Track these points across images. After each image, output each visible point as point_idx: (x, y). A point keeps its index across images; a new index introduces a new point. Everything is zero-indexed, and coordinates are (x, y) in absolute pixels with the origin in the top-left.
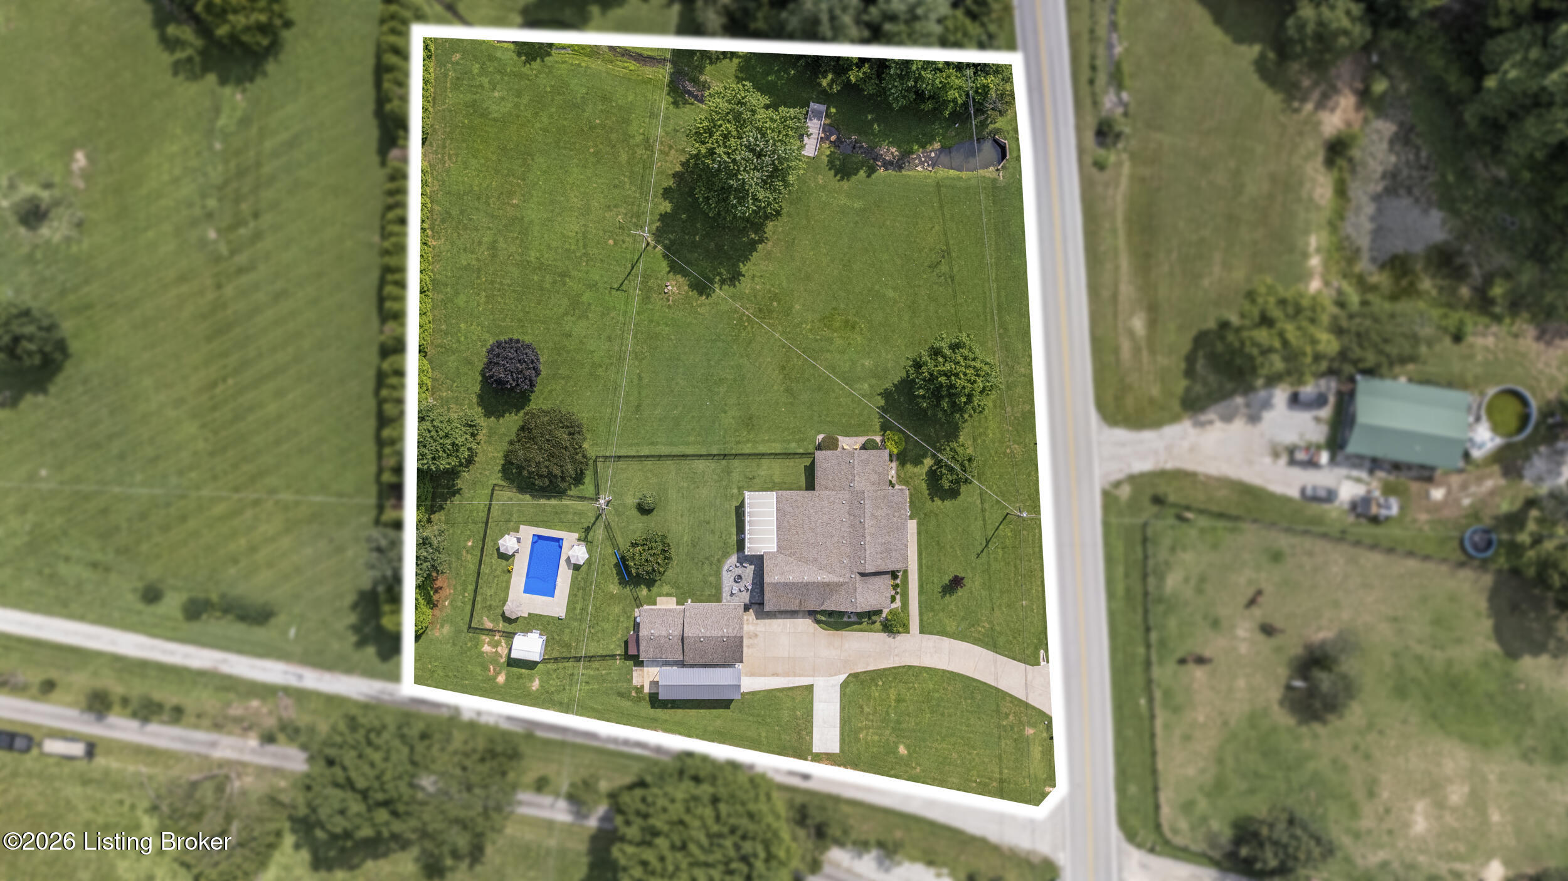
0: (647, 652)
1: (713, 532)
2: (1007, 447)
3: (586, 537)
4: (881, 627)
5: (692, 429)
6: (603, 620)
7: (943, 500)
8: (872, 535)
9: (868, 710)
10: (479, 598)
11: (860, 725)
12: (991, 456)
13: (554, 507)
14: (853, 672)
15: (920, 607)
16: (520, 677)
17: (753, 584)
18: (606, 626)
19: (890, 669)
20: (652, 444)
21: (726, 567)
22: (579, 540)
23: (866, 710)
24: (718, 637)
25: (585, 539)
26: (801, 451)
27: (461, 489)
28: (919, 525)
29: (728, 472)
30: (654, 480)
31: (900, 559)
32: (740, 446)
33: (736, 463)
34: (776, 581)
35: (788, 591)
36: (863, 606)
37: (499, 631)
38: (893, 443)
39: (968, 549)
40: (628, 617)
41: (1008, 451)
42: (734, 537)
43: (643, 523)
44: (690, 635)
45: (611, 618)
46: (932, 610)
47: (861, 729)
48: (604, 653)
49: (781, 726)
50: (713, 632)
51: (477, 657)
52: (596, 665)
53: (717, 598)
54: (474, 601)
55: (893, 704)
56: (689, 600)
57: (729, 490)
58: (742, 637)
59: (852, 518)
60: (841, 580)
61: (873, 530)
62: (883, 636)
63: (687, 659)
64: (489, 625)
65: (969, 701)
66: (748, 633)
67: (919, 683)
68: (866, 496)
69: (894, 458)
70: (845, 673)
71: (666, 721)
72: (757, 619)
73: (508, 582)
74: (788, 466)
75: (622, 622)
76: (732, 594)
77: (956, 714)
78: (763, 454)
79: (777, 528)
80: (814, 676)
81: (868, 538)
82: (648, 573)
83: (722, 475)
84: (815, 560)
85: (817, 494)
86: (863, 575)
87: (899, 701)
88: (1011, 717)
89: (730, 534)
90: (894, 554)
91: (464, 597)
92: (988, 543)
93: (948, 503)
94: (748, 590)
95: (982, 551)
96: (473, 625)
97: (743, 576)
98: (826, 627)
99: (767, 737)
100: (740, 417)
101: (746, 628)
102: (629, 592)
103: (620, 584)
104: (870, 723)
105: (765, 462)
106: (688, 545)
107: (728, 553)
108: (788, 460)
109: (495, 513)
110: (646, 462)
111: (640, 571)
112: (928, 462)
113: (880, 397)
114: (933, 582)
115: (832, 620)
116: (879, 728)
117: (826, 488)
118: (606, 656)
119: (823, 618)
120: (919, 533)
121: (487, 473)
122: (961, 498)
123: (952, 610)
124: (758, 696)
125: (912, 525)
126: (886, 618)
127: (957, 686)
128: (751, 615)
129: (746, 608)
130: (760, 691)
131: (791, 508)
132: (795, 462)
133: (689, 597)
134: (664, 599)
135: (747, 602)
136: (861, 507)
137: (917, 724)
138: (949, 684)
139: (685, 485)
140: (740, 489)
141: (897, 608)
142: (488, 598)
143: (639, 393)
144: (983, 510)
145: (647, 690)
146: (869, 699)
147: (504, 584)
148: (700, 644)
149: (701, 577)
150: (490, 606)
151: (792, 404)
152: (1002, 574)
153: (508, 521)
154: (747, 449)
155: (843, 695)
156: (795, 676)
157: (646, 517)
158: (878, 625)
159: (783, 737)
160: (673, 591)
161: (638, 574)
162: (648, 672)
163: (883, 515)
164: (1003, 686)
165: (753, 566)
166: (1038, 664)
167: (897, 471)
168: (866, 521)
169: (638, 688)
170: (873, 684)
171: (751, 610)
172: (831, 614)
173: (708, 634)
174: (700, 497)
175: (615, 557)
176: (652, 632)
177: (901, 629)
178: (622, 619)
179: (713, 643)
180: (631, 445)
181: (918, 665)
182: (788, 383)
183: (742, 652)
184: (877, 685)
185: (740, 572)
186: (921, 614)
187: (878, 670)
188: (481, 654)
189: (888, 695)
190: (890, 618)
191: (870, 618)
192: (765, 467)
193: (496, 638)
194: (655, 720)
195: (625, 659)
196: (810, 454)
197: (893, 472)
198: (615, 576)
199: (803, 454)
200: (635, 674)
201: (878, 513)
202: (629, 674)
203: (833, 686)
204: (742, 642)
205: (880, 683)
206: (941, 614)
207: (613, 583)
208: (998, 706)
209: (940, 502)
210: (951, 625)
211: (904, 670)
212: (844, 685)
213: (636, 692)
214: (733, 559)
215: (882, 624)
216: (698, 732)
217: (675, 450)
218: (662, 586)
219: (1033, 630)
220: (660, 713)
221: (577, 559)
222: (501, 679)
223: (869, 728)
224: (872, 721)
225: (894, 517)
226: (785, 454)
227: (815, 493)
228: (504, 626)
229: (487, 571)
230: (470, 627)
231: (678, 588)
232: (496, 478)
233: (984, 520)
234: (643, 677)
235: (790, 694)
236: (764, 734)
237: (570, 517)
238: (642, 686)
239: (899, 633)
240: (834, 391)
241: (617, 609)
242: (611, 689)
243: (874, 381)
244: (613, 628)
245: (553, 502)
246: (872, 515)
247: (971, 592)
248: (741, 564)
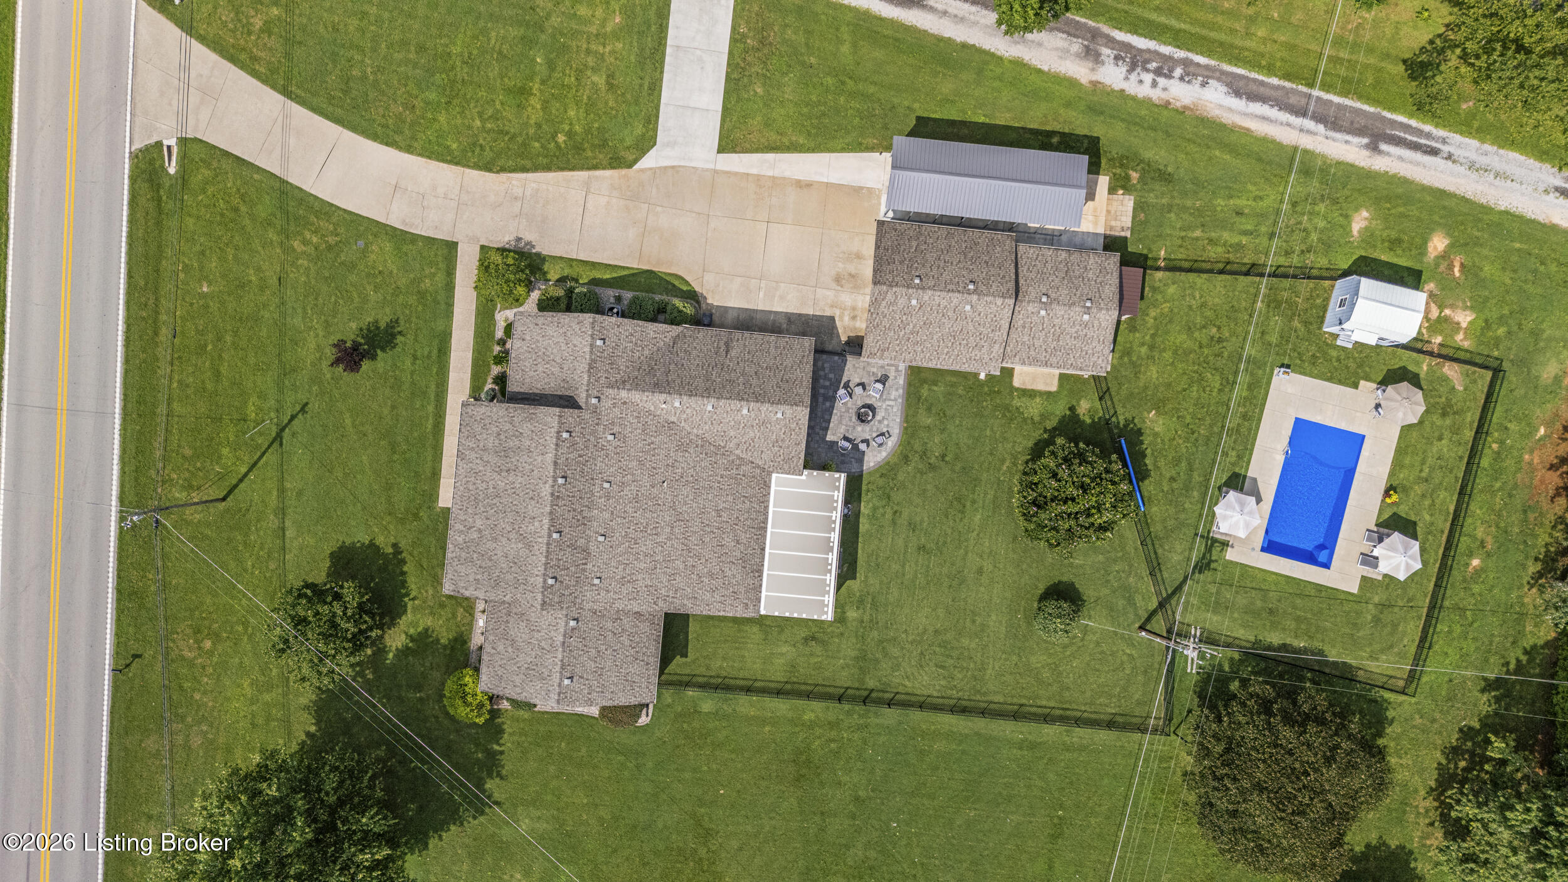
0: (1102, 270)
1: (912, 526)
2: (210, 653)
3: (1209, 549)
4: (546, 267)
5: (937, 768)
6: (1187, 352)
7: (372, 545)
8: (535, 497)
9: (595, 78)
10: (1469, 434)
11: (619, 46)
12: (250, 637)
13: (1274, 626)
14: (624, 172)
15: (450, 305)
16: (1394, 244)
17: (833, 399)
18: (1180, 338)
19: (536, 168)
20: (1033, 746)
21: (891, 443)
22: (1225, 544)
23: (600, 80)
24: (933, 288)
25: (1215, 544)
26: (690, 693)
27: (1483, 691)
28: (432, 495)
29: (863, 660)
30: (1038, 660)
31: (478, 428)
32: (831, 716)
33: (845, 680)
34: (782, 408)
35: (754, 382)
36: (577, 327)
37: (1431, 354)
38: (469, 699)
39: (324, 427)
40: (1128, 353)
41: (208, 644)
42: (865, 509)
43: (1071, 565)
44: (999, 301)
45: (1167, 355)
46: (422, 294)
47: (616, 35)
48: (1192, 276)
49: (803, 64)
50: (944, 303)
51: (1486, 300)
52: (1215, 253)
53: (918, 377)
54: (1478, 432)
55: (536, 86)
56: (982, 376)
57: (866, 618)
58: (876, 282)
59: (581, 542)
60: (624, 394)
61: (532, 509)
62: (544, 247)
63: (1009, 244)
64: (1451, 371)
65: (355, 72)
66: (857, 288)
67: (469, 127)
68: (539, 597)
69: (473, 658)
70: (642, 170)
71: (1068, 105)
72: (832, 319)
73: (1397, 464)
74: (724, 659)
75: (1143, 344)
76: (883, 380)
77: (390, 46)
78: (779, 693)
79: (765, 529)
80: (716, 171)
81: (546, 490)
82: (1083, 460)
83: (879, 656)
84: (682, 447)
85: (661, 603)
86: (568, 402)
87: (523, 92)
88: (258, 23)
89: (873, 517)
90: (491, 442)
91: (1502, 442)
92: (279, 437)
93: (362, 537)
94: (846, 386)
95: (293, 418)
96: (1489, 374)
97: (854, 418)
98: (677, 283)
99: (840, 41)
100: (822, 784)
101: (863, 300)
102: (1120, 410)
103: (1139, 432)
104: (593, 47)
105: (777, 673)
106: (974, 502)
107: (882, 475)
108: (724, 674)
109: (1412, 630)
110: (1052, 704)
111: (1101, 465)
112: (396, 639)
113: (497, 796)
114: (415, 358)
115: (658, 297)
116: (575, 34)
117: (638, 614)
118: (1190, 270)
119: (678, 303)
120: (436, 475)
121: (1418, 721)
122: (329, 548)
123: (377, 288)
124: (849, 139)
125: (445, 498)
126: (530, 286)
127: (381, 111)
128: (846, 328)
129: (856, 345)
130: (843, 150)
131: (729, 573)
132: (708, 668)
133: (981, 384)
134: (1041, 386)
135: (851, 360)
136: (554, 571)
137: (484, 32)
138: (400, 118)
139: (965, 642)
140: (840, 617)
141: (504, 308)
142: (1447, 434)
143: (1050, 868)
144: (282, 512)
145: (1103, 181)
146: (591, 106)
147: (1407, 461)
148: (974, 276)
149: (951, 427)
150: (1444, 415)
151: (701, 802)
152: (252, 360)
153: (1384, 606)
154: (814, 710)
155: (652, 120)
156: (758, 178)
157: (1065, 579)
158: (553, 276)
159: (801, 38)
160: (1016, 402)
161: (1105, 455)
162: (1096, 223)
163: (504, 540)
164: (271, 101)
165: (830, 437)
166: (183, 141)
167: (471, 625)
168: (545, 532)
169: (1123, 187)
170: (578, 138)
171: (844, 339)
172: (659, 314)
173: (956, 298)
174: (934, 610)
175: (1146, 494)
176: (1086, 317)
177: (498, 259)
178: (1144, 350)
179: (946, 276)
180: (1082, 748)
181: (468, 171)
182: (703, 852)
183: (877, 247)
184: (570, 134)
185: (859, 429)
186: (450, 287)
187: (562, 169)
188: (1478, 306)
189: (544, 109)
190: (521, 290)
191: (570, 292)
192: (779, 662)
193: (1439, 339)
194: (1094, 110)
195: (1146, 257)
196: (670, 684)
197: (481, 623)
198: (1148, 452)
199: (687, 684)
200: (1127, 221)
201: (515, 547)
202: (1142, 223)
203: (671, 144)
204: (876, 271)
205: (561, 138)
206: (403, 282)
207: (1156, 435)
208: (288, 55)
209: (380, 541)
210: (382, 254)
211: (501, 162)
212: (646, 143)
213: (1128, 178)
214: (873, 458)
215: (545, 273)
216: (998, 71)
217: (980, 724)
218: (1042, 415)
219: (190, 221)
220: (1080, 124)
221: (1242, 505)
222: (1438, 244)
223: (597, 35)
224: (588, 52)
225: (480, 531)
226: (728, 688)
227: (664, 607)
228: (1418, 364)
229: (1443, 494)
230: (1497, 371)
231: (1007, 408)
232: (1400, 707)
233: (282, 491)
234: (1108, 212)
235: (773, 136)
236: (845, 49)
237: (1242, 601)
238: (1112, 190)
239: (502, 251)
240: (601, 820)
241: (1153, 373)
242: (1184, 194)
243: (506, 834)
244: (1167, 333)
245: (1275, 638)
246: (529, 546)
247: (327, 325)
248: (855, 447)
